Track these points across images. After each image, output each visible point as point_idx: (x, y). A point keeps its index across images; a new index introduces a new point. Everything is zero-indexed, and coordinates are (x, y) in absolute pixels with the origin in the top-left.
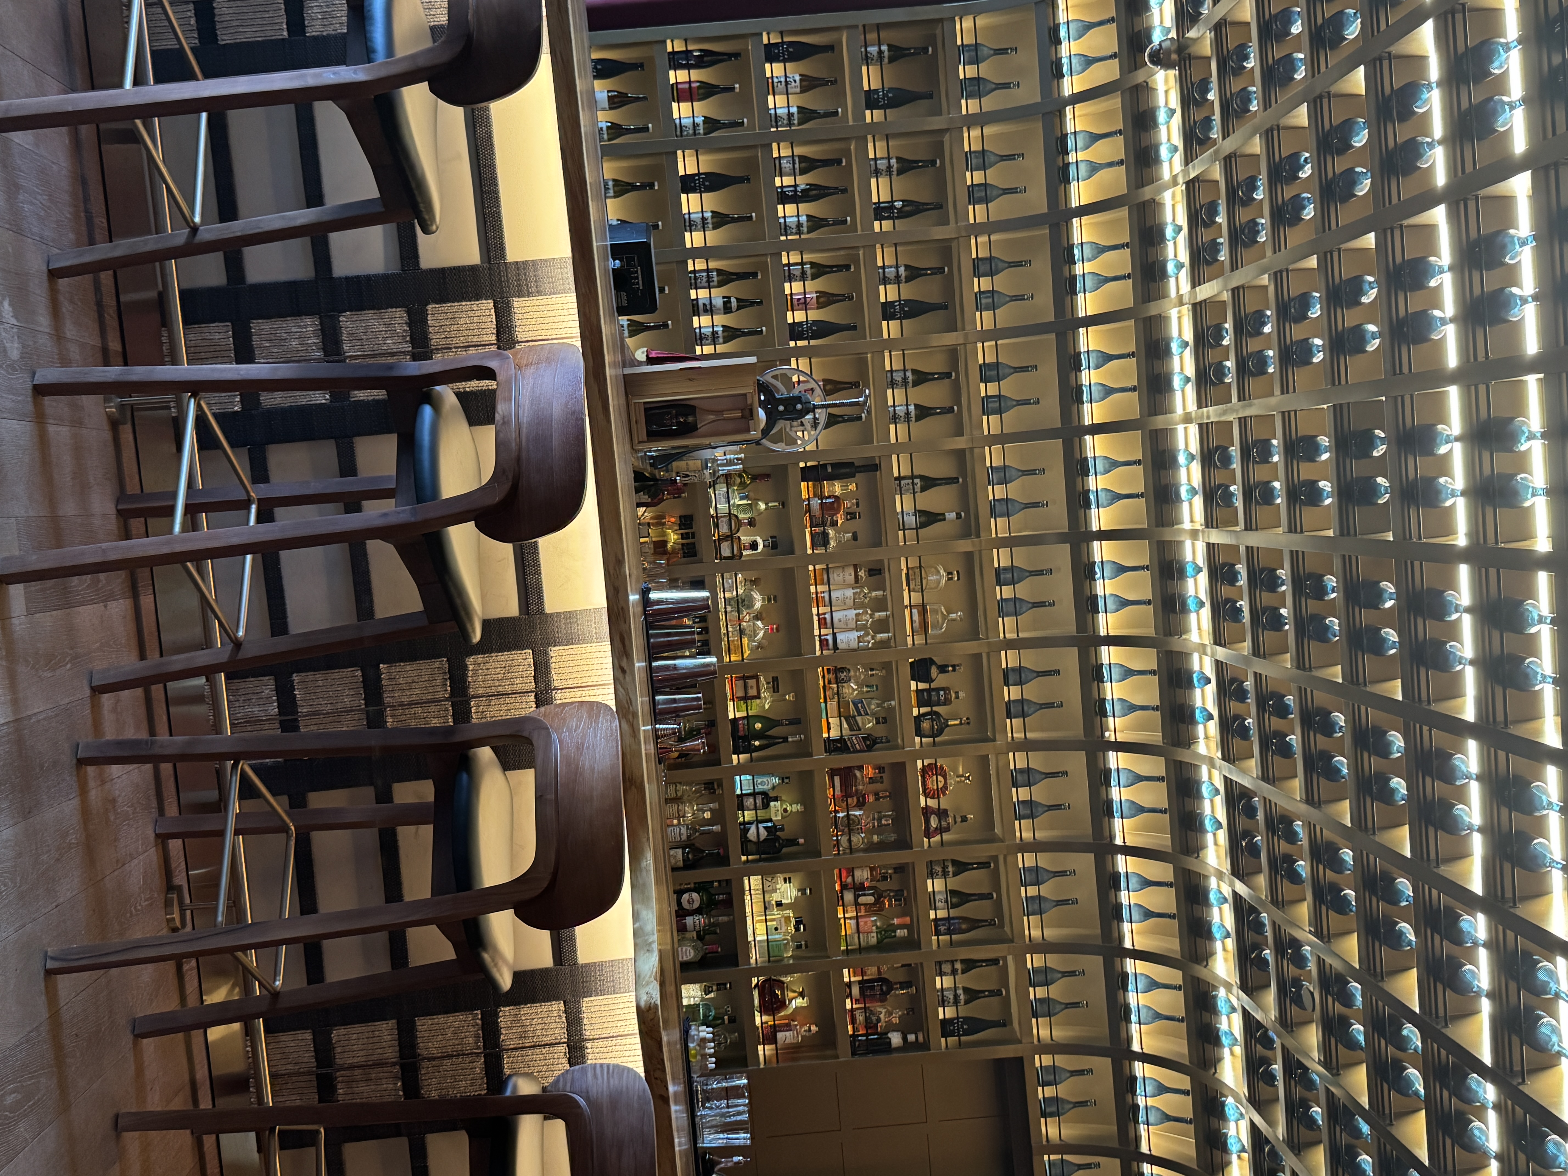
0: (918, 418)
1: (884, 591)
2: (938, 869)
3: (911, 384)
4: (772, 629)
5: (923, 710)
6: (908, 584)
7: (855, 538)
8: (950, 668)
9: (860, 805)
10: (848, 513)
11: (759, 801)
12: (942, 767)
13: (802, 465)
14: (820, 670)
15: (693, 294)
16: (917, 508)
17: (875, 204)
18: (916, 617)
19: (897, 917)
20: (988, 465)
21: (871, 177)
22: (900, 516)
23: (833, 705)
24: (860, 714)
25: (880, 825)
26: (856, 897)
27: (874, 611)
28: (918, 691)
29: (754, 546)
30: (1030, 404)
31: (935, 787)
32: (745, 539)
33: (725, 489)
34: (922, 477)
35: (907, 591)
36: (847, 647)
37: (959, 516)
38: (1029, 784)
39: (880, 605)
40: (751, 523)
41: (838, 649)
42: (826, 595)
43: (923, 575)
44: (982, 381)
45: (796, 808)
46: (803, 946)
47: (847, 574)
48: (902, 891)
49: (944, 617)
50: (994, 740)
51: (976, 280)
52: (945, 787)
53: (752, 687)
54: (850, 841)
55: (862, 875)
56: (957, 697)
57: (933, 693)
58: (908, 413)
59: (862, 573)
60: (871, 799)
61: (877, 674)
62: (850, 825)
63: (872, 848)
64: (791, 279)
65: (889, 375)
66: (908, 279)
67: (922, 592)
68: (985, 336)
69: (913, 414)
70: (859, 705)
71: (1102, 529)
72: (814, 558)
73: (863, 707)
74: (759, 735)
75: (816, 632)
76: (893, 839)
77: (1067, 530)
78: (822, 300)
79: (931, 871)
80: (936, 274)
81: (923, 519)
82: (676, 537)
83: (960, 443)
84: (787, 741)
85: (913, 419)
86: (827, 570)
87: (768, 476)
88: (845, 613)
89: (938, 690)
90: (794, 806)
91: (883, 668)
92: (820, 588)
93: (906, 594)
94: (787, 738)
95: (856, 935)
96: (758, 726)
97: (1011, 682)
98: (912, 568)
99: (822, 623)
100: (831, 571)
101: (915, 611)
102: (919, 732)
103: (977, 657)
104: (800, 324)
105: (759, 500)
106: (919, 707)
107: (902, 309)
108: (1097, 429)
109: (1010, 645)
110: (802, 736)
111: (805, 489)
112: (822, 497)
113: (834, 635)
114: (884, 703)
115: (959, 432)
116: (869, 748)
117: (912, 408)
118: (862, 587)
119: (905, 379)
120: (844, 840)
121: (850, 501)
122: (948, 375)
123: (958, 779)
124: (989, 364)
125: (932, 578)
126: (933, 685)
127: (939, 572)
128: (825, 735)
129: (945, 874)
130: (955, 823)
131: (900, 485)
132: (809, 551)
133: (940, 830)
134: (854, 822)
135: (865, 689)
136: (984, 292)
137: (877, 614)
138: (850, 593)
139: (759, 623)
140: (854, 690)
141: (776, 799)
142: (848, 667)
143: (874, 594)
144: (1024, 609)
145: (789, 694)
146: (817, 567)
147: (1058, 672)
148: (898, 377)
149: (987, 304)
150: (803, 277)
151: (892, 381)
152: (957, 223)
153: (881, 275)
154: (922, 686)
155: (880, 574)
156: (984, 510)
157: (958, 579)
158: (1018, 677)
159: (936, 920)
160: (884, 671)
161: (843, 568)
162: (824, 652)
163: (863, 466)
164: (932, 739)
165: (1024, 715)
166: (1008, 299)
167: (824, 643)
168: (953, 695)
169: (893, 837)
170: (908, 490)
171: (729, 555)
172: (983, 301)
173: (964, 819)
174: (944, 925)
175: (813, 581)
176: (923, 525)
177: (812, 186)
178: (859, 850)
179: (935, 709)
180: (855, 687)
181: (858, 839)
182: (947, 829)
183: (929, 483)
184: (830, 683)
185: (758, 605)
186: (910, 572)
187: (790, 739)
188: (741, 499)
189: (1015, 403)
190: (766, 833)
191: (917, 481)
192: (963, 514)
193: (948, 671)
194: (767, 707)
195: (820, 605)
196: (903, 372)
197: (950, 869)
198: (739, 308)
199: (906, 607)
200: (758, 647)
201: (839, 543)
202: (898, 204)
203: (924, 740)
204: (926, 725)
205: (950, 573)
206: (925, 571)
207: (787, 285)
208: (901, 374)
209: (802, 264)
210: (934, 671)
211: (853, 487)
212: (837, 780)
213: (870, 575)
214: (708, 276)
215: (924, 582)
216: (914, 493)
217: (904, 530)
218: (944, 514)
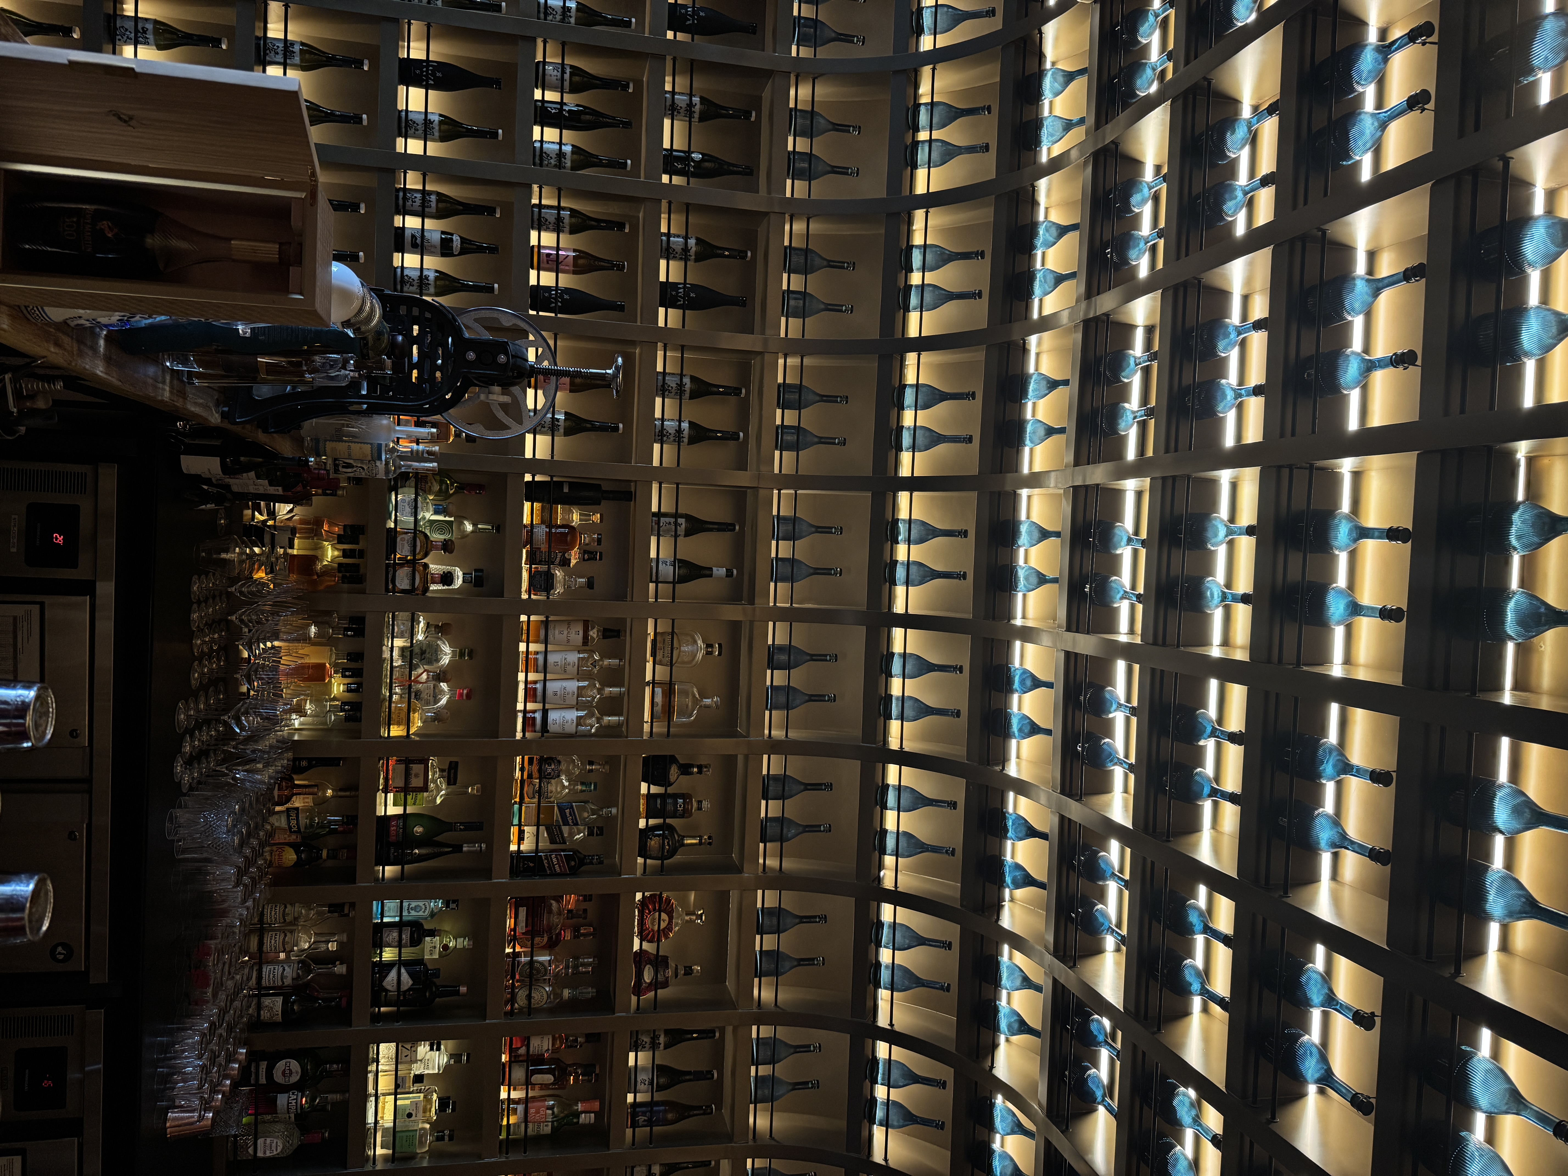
0: (692, 441)
1: (621, 660)
2: (646, 1039)
3: (687, 395)
4: (461, 695)
5: (652, 822)
6: (654, 654)
7: (590, 584)
8: (695, 770)
9: (550, 946)
10: (585, 552)
11: (406, 937)
12: (668, 901)
13: (528, 478)
14: (518, 759)
15: (398, 221)
16: (678, 557)
17: (666, 150)
18: (659, 699)
19: (583, 1101)
20: (775, 512)
21: (665, 115)
22: (654, 564)
23: (531, 804)
24: (566, 823)
25: (576, 973)
26: (529, 1075)
27: (604, 684)
28: (649, 796)
29: (447, 578)
30: (834, 443)
31: (656, 928)
32: (435, 568)
33: (413, 496)
34: (688, 518)
35: (651, 663)
36: (560, 731)
37: (729, 573)
38: (778, 931)
39: (612, 677)
40: (447, 546)
41: (548, 731)
42: (541, 658)
43: (676, 645)
44: (778, 406)
45: (462, 943)
46: (446, 1138)
47: (573, 631)
48: (594, 1066)
49: (696, 701)
50: (740, 870)
51: (785, 276)
52: (669, 928)
53: (417, 776)
54: (529, 997)
55: (542, 1045)
56: (700, 808)
57: (669, 801)
58: (679, 431)
59: (593, 633)
60: (568, 935)
61: (597, 770)
62: (533, 974)
63: (560, 1008)
64: (541, 226)
65: (660, 378)
66: (699, 258)
67: (671, 665)
68: (791, 347)
69: (686, 433)
70: (567, 811)
71: (910, 612)
72: (529, 607)
73: (573, 813)
74: (420, 842)
75: (520, 706)
76: (590, 996)
77: (864, 608)
78: (581, 262)
79: (636, 1042)
80: (735, 257)
81: (683, 571)
82: (336, 553)
83: (742, 479)
84: (461, 851)
85: (686, 440)
86: (546, 624)
87: (481, 487)
88: (565, 684)
89: (675, 796)
90: (460, 940)
91: (607, 763)
92: (533, 647)
93: (649, 666)
94: (462, 847)
95: (523, 1125)
96: (419, 830)
97: (770, 794)
98: (662, 634)
99: (530, 694)
100: (551, 626)
101: (658, 690)
102: (643, 853)
103: (729, 761)
104: (548, 289)
105: (466, 519)
106: (647, 818)
107: (686, 294)
108: (914, 484)
109: (775, 747)
110: (483, 846)
111: (529, 512)
112: (550, 526)
113: (545, 712)
114: (602, 808)
115: (741, 465)
116: (574, 872)
117: (685, 425)
118: (592, 652)
119: (681, 385)
120: (522, 995)
121: (590, 536)
122: (736, 391)
123: (687, 918)
124: (789, 385)
125: (685, 648)
126: (670, 790)
127: (695, 642)
128: (513, 847)
129: (654, 1046)
130: (676, 976)
131: (658, 523)
132: (525, 596)
133: (655, 985)
134: (538, 971)
135: (579, 787)
136: (794, 292)
137: (608, 690)
138: (573, 657)
139: (444, 686)
140: (564, 787)
141: (432, 933)
142: (559, 758)
143: (606, 662)
144: (798, 702)
145: (472, 785)
146: (533, 618)
147: (830, 786)
148: (672, 382)
149: (796, 307)
150: (558, 229)
151: (663, 386)
152: (769, 193)
153: (664, 245)
154: (654, 789)
155: (618, 636)
156: (762, 570)
157: (720, 654)
158: (781, 788)
159: (635, 1104)
160: (607, 767)
161: (569, 623)
162: (527, 734)
163: (611, 492)
164: (660, 862)
165: (782, 839)
166: (822, 306)
167: (528, 722)
168: (695, 805)
169: (590, 992)
170: (668, 531)
171: (408, 587)
172: (792, 303)
173: (689, 971)
174: (644, 1114)
175: (524, 637)
176: (683, 579)
177: (587, 110)
178: (540, 1010)
179: (668, 821)
180: (566, 784)
181: (542, 994)
182: (665, 985)
183: (696, 526)
184: (530, 776)
185: (445, 660)
186: (658, 638)
187: (465, 849)
188: (436, 512)
189: (816, 440)
190: (411, 982)
191: (681, 521)
192: (735, 572)
193: (692, 773)
194: (438, 801)
195: (530, 668)
196: (679, 377)
197: (662, 1040)
198: (463, 252)
199: (648, 683)
200: (434, 719)
201: (568, 588)
202: (697, 156)
203: (648, 861)
204: (653, 843)
205: (709, 645)
206: (679, 641)
207: (534, 235)
208: (677, 379)
209: (559, 208)
210: (674, 771)
211: (597, 518)
212: (523, 911)
213: (605, 637)
214: (423, 199)
215: (675, 653)
216: (676, 536)
217: (657, 582)
218: (711, 569)
